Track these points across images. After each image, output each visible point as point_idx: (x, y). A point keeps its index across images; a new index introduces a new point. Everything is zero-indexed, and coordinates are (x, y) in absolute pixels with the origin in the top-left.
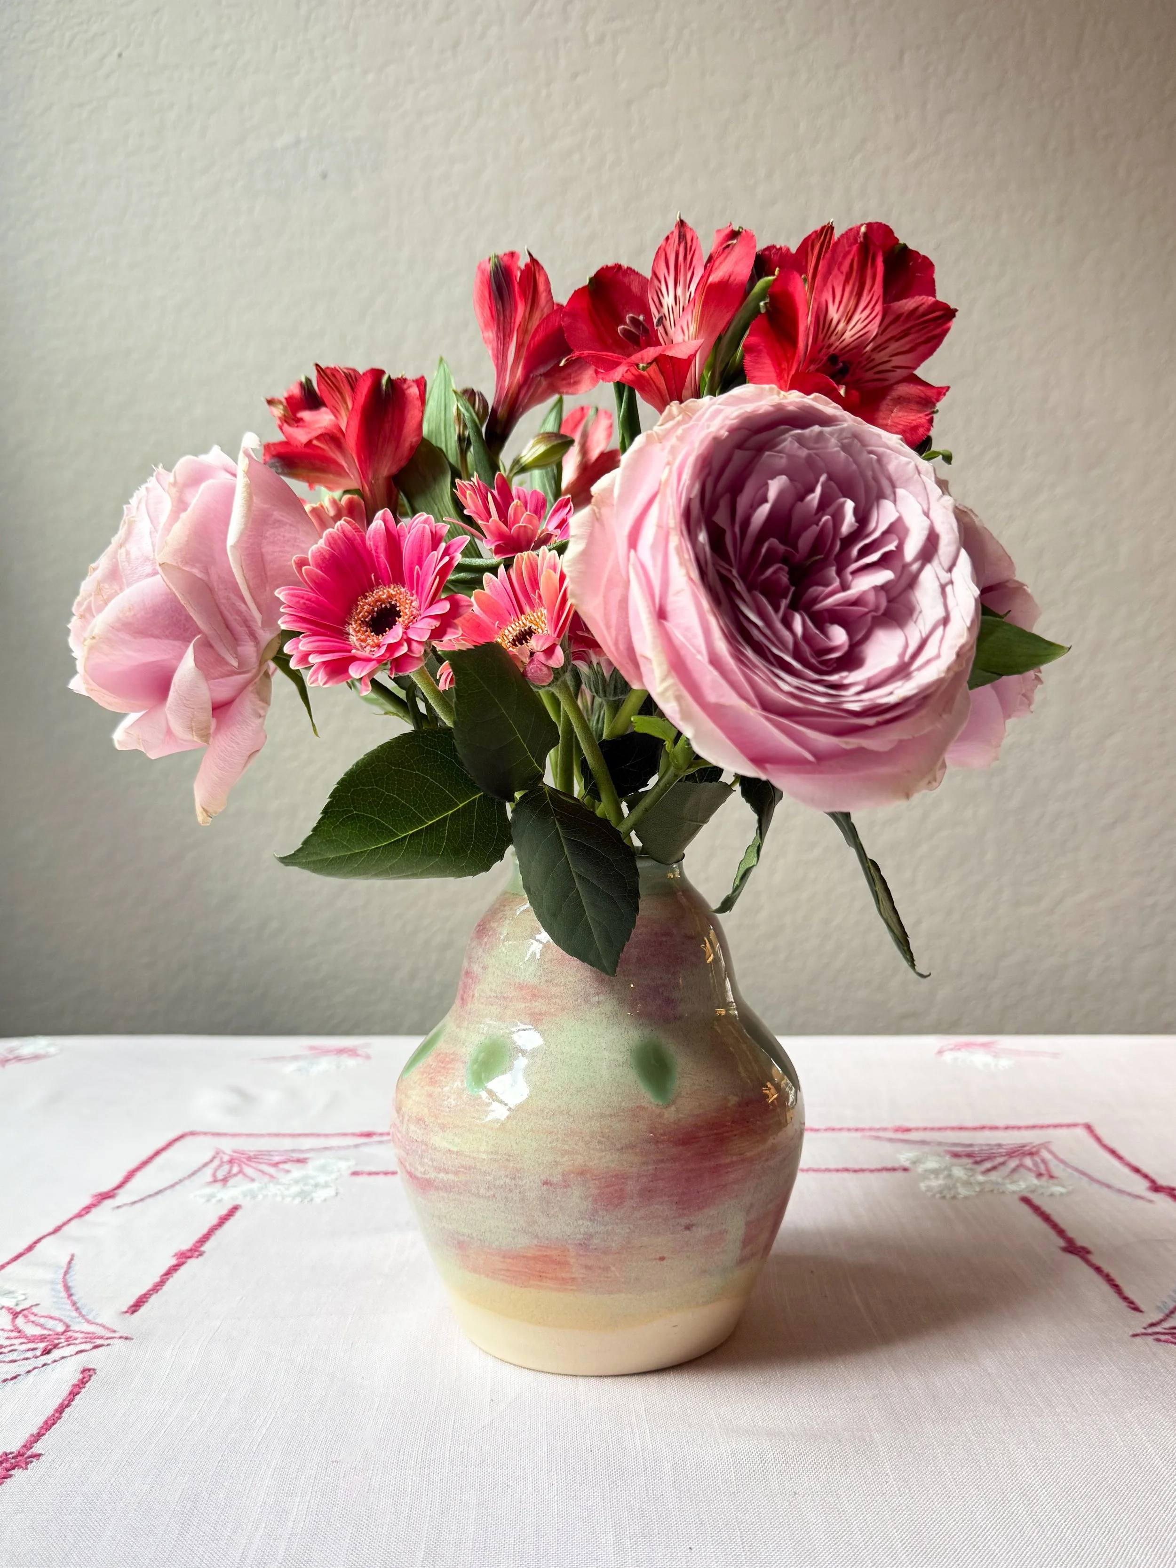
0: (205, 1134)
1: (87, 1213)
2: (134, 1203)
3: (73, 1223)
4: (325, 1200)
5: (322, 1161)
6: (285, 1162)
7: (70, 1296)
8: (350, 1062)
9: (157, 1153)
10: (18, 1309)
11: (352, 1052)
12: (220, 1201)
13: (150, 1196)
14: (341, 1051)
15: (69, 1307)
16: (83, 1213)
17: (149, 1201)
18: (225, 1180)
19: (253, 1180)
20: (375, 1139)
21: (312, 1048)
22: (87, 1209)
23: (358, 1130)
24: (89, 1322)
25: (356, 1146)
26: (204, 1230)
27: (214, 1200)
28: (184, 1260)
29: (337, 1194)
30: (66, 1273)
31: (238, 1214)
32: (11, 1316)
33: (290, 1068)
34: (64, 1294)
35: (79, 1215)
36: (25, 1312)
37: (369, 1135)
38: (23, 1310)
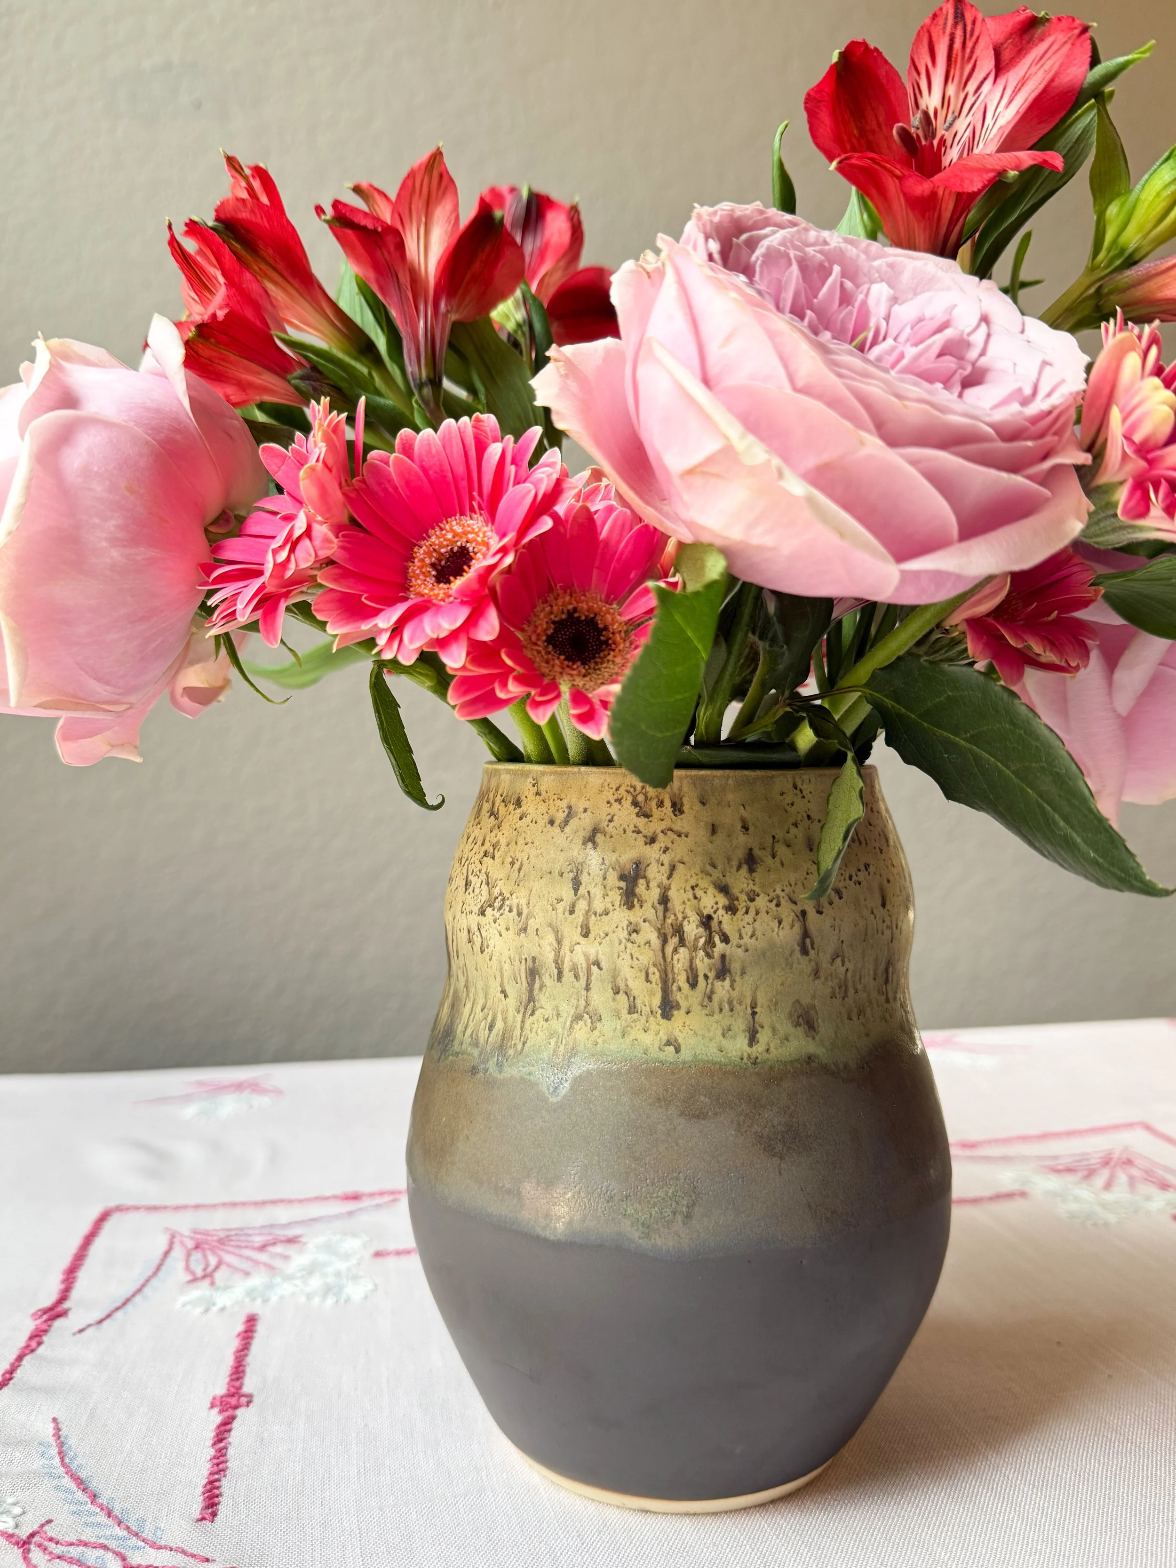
0: (137, 1208)
1: (40, 1344)
2: (101, 1322)
3: (26, 1361)
4: (366, 1297)
5: (321, 1240)
6: (274, 1244)
7: (94, 1497)
8: (262, 1101)
9: (88, 1240)
10: (24, 1533)
11: (255, 1087)
12: (223, 1309)
13: (118, 1309)
14: (239, 1087)
15: (102, 1518)
16: (34, 1344)
17: (119, 1315)
18: (208, 1275)
19: (247, 1274)
20: (366, 1203)
21: (200, 1084)
22: (37, 1336)
23: (338, 1192)
24: (154, 1546)
25: (350, 1214)
26: (229, 1361)
27: (215, 1309)
28: (230, 1413)
29: (376, 1285)
30: (62, 1455)
31: (261, 1329)
32: (18, 1552)
33: (190, 1111)
34: (80, 1495)
35: (27, 1350)
36: (37, 1539)
37: (356, 1197)
38: (32, 1535)
